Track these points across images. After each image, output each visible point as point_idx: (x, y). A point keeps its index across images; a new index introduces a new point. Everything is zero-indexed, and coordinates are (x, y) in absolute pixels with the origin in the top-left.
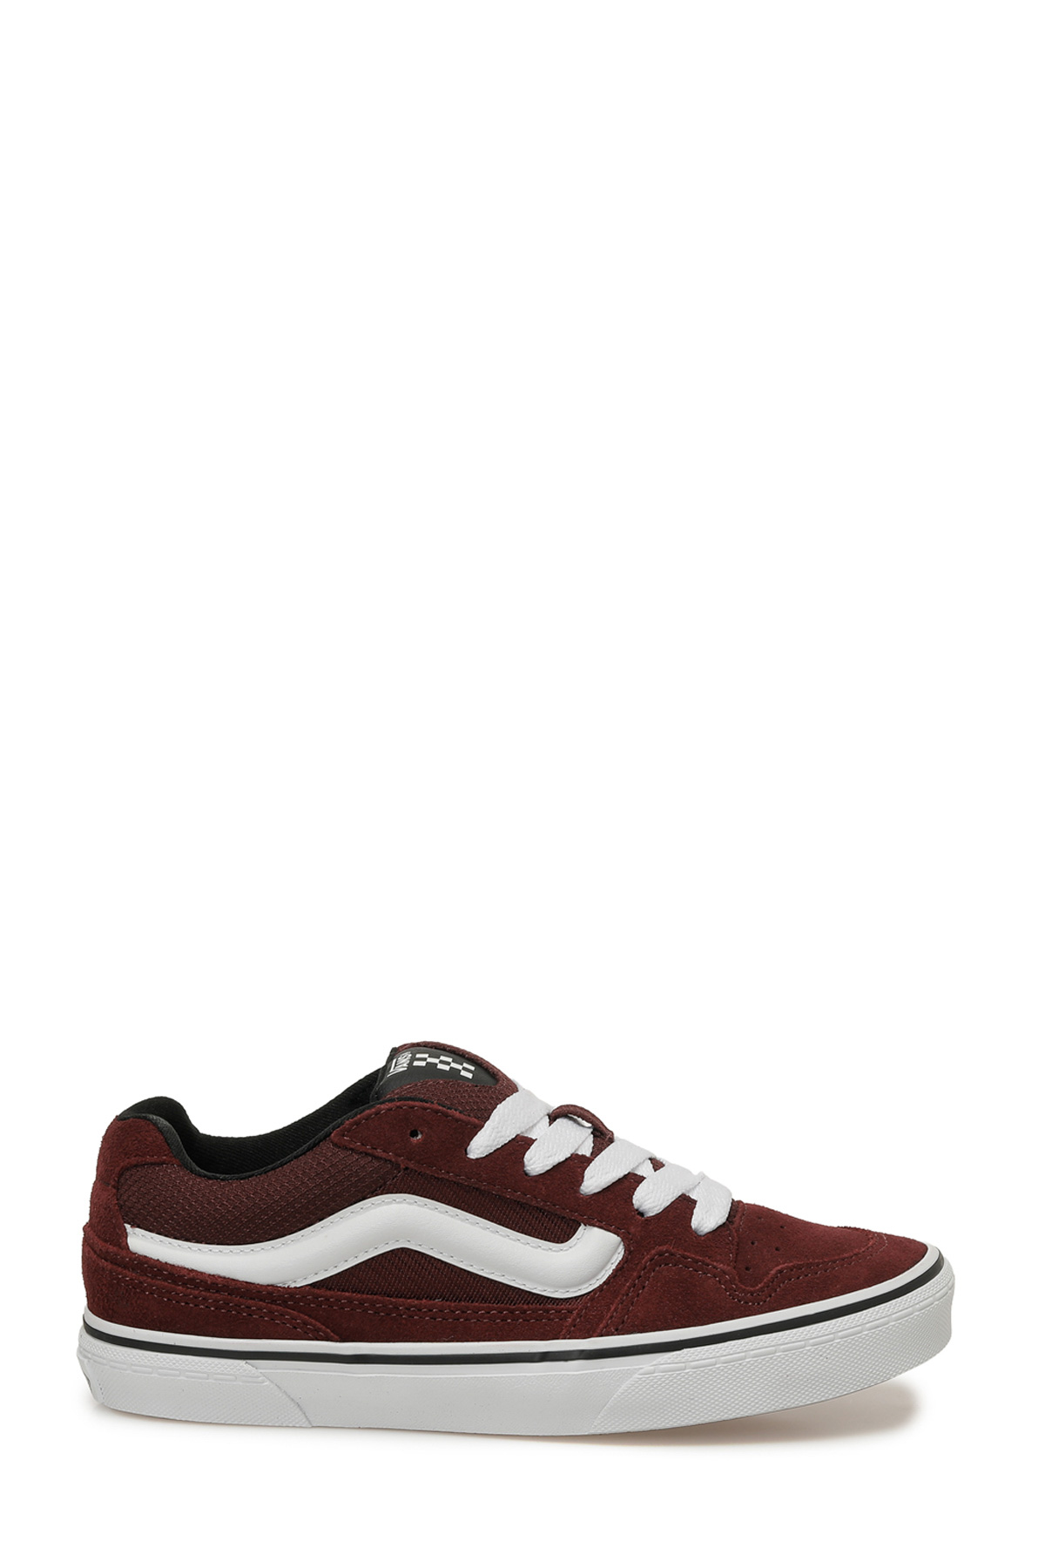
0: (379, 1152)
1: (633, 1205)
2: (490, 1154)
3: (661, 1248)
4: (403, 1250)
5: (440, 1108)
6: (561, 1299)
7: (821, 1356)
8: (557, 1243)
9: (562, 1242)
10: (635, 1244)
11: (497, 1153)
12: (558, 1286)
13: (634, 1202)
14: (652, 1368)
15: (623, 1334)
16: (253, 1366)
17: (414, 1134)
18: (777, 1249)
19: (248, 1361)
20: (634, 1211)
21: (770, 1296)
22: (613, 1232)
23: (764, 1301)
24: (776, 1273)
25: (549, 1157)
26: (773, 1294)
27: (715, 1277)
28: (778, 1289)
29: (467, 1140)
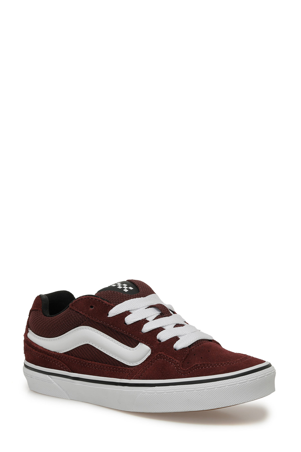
0: (81, 312)
1: (157, 338)
2: (114, 316)
3: (160, 353)
4: (88, 344)
5: (101, 299)
6: (131, 366)
7: (200, 394)
8: (132, 348)
9: (133, 348)
10: (154, 351)
11: (117, 316)
12: (130, 362)
13: (157, 337)
14: (145, 391)
15: (140, 379)
16: (51, 377)
17: (92, 307)
18: (201, 358)
19: (50, 376)
20: (156, 340)
21: (190, 373)
22: (149, 346)
23: (187, 374)
24: (195, 365)
25: (133, 319)
26: (191, 372)
27: (174, 364)
28: (193, 371)
29: (108, 311)
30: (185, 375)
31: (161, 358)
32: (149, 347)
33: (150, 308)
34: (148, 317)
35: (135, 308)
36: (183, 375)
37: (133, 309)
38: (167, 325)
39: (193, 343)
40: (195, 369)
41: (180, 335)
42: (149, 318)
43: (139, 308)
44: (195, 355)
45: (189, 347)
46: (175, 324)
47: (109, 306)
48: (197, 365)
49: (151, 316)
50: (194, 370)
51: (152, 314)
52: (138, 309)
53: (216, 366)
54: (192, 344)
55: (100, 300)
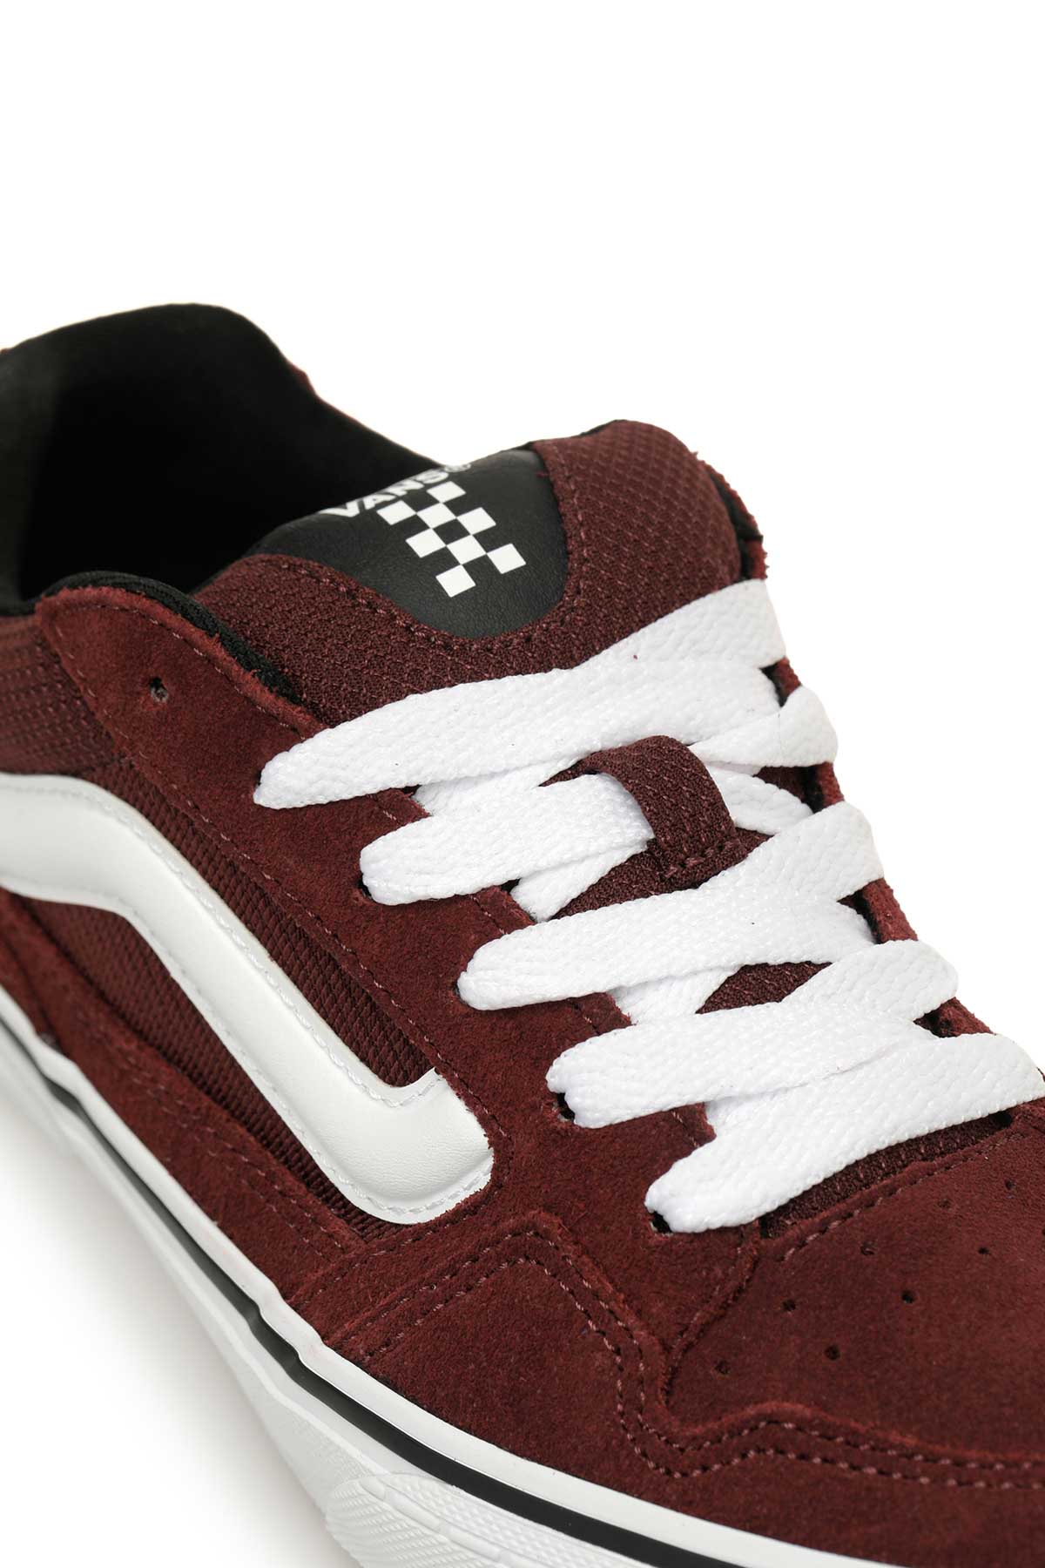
1: (547, 1079)
2: (296, 809)
5: (222, 652)
8: (383, 1080)
9: (391, 1084)
10: (510, 1176)
13: (554, 1071)
17: (158, 687)
18: (830, 1351)
20: (537, 1099)
21: (705, 1469)
22: (483, 1121)
23: (684, 1475)
24: (760, 1416)
25: (420, 873)
26: (716, 1467)
27: (618, 1352)
28: (736, 1461)
29: (265, 751)
30: (669, 1472)
31: (538, 1263)
32: (483, 1132)
33: (584, 779)
34: (536, 873)
35: (465, 772)
36: (657, 1468)
37: (450, 773)
38: (660, 981)
39: (805, 1193)
40: (752, 1454)
41: (725, 1095)
42: (542, 879)
43: (506, 772)
44: (790, 1305)
45: (768, 1222)
46: (731, 973)
47: (271, 718)
48: (773, 1420)
49: (564, 865)
50: (744, 1456)
51: (580, 849)
52: (493, 775)
53: (912, 1477)
54: (792, 1201)
55: (216, 658)
